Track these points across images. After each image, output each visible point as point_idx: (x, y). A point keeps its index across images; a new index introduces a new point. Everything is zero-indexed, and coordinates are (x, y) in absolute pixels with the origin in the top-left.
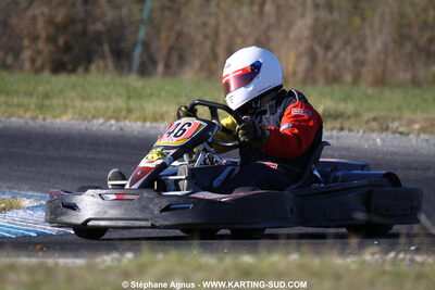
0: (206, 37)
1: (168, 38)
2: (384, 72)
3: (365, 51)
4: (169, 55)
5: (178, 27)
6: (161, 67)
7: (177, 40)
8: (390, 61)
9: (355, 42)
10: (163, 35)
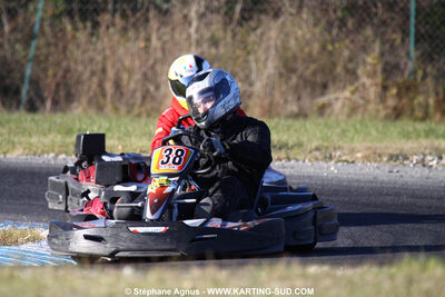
0: (93, 73)
1: (55, 75)
2: (271, 104)
3: (251, 85)
4: (56, 92)
5: (64, 64)
6: (48, 104)
7: (64, 77)
8: (277, 95)
9: (241, 75)
10: (50, 72)
